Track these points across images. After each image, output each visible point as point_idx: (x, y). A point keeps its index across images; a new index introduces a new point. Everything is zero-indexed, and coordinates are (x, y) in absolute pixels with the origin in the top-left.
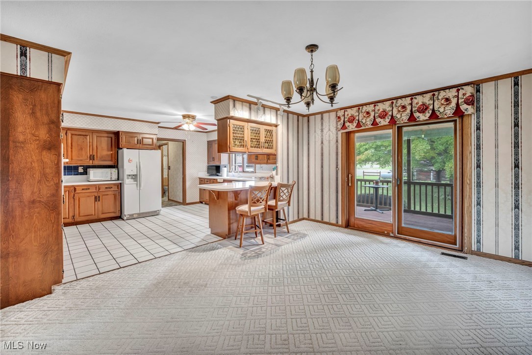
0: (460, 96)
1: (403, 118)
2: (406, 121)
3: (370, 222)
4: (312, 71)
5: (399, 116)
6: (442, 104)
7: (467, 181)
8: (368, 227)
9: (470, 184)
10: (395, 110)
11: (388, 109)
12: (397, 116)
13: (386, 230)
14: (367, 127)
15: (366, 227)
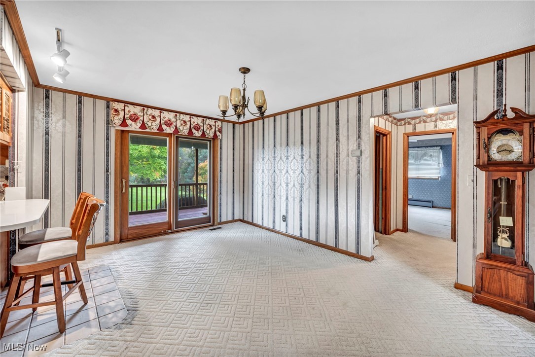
0: (217, 126)
1: (184, 130)
2: (186, 134)
3: (147, 227)
4: (244, 90)
5: (181, 129)
6: (208, 128)
7: (216, 180)
8: (145, 233)
9: (218, 182)
10: (178, 122)
11: (173, 120)
12: (180, 128)
13: (162, 229)
14: (153, 131)
15: (142, 234)
